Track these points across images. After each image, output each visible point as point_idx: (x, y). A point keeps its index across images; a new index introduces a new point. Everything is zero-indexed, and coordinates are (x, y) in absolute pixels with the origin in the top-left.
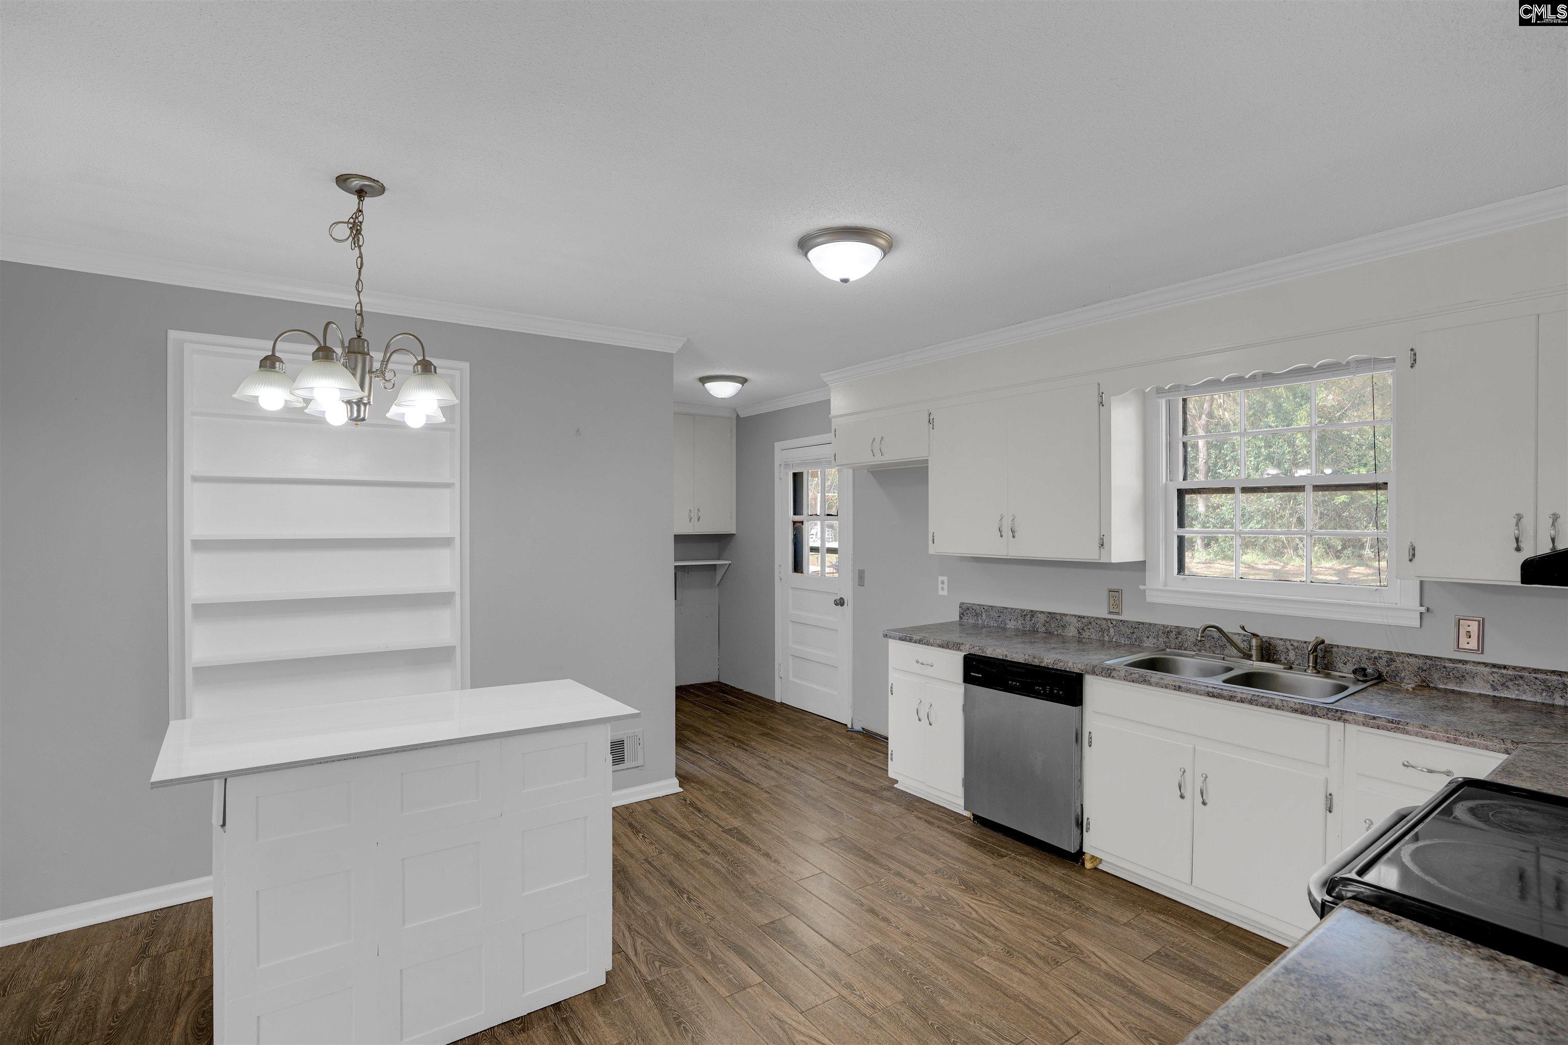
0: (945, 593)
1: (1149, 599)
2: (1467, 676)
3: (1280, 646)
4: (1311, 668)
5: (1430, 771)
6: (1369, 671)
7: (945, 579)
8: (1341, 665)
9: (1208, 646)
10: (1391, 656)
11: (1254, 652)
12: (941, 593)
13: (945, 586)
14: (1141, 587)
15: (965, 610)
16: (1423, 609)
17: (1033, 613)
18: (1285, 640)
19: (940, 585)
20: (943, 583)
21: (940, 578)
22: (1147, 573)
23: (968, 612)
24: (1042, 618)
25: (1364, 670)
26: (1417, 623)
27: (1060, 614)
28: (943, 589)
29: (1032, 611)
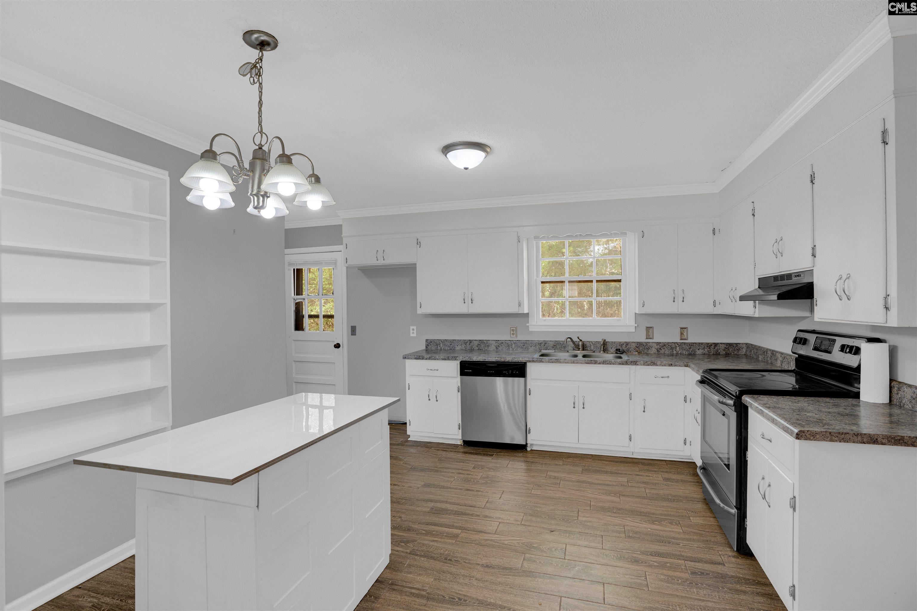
0: (415, 335)
1: (530, 330)
2: (650, 347)
3: (588, 344)
4: (602, 351)
5: (662, 377)
6: (621, 350)
7: (415, 328)
8: (610, 349)
9: (558, 347)
10: (627, 344)
11: (580, 347)
12: (412, 335)
13: (415, 331)
14: (527, 324)
15: (429, 343)
16: (636, 325)
17: (471, 341)
18: (589, 342)
19: (411, 331)
20: (413, 330)
21: (412, 328)
22: (530, 318)
23: (431, 344)
24: (476, 343)
25: (620, 349)
26: (634, 331)
27: (486, 340)
28: (413, 333)
29: (470, 340)
